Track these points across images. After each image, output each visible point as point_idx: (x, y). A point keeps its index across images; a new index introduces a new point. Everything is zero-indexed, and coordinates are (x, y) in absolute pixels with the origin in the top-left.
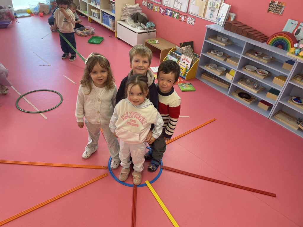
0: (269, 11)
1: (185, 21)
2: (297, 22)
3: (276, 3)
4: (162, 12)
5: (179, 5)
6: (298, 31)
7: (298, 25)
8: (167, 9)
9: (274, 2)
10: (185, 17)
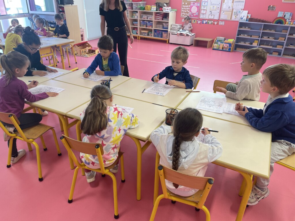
0: (268, 10)
1: (218, 24)
2: (283, 12)
3: (272, 6)
4: (199, 22)
5: (213, 16)
6: (285, 16)
7: (284, 13)
8: (203, 20)
9: (270, 6)
10: (218, 22)
